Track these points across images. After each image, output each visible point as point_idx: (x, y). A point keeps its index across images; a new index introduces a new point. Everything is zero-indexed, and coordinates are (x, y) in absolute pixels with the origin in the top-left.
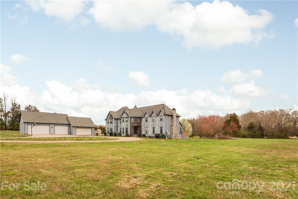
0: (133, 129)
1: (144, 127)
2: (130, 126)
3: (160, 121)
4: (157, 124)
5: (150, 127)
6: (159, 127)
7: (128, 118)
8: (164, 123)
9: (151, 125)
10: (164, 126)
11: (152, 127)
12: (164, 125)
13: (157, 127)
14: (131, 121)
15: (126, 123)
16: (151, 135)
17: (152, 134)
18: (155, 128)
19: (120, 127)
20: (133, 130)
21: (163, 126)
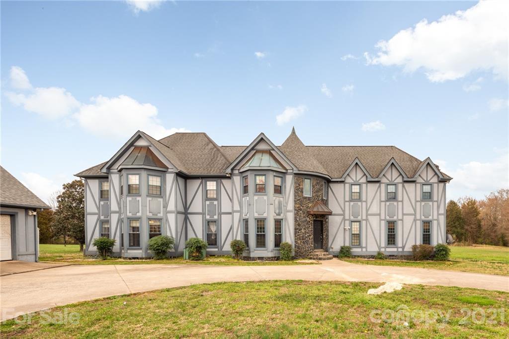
0: (311, 228)
1: (344, 219)
2: (296, 215)
3: (422, 201)
4: (408, 209)
5: (374, 221)
6: (415, 220)
7: (283, 174)
8: (438, 207)
9: (379, 215)
10: (438, 220)
11: (383, 223)
12: (439, 214)
13: (408, 220)
14: (298, 190)
15: (276, 199)
16: (380, 247)
17: (383, 245)
18: (400, 223)
19: (203, 214)
20: (308, 231)
21: (435, 217)
